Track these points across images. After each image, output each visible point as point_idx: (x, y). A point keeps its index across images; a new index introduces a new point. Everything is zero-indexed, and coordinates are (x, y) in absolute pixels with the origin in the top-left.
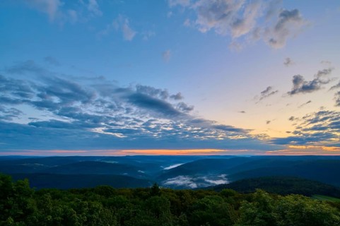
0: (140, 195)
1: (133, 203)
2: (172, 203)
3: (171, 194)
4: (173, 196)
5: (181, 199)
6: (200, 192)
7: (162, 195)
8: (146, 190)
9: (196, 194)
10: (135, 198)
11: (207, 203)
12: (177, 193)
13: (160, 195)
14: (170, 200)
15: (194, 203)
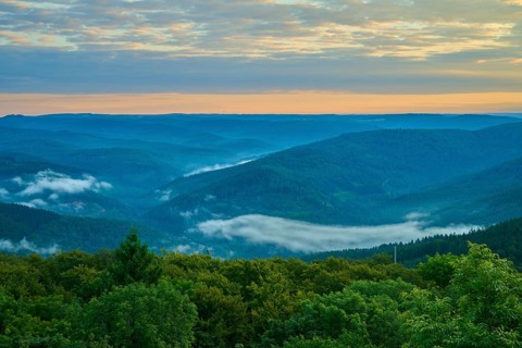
0: (70, 284)
1: (37, 311)
2: (206, 310)
3: (204, 275)
4: (210, 283)
5: (247, 295)
6: (333, 266)
7: (164, 281)
8: (98, 263)
9: (312, 274)
10: (50, 291)
11: (351, 307)
12: (232, 274)
13: (153, 278)
14: (197, 299)
15: (297, 310)
